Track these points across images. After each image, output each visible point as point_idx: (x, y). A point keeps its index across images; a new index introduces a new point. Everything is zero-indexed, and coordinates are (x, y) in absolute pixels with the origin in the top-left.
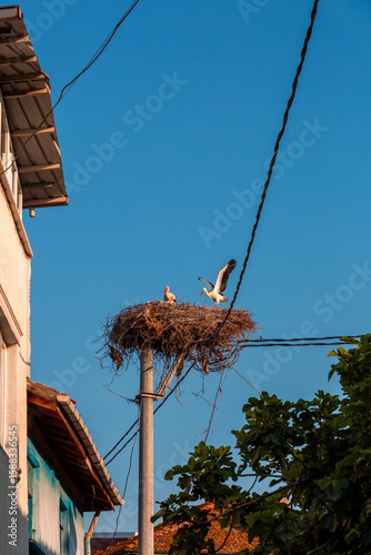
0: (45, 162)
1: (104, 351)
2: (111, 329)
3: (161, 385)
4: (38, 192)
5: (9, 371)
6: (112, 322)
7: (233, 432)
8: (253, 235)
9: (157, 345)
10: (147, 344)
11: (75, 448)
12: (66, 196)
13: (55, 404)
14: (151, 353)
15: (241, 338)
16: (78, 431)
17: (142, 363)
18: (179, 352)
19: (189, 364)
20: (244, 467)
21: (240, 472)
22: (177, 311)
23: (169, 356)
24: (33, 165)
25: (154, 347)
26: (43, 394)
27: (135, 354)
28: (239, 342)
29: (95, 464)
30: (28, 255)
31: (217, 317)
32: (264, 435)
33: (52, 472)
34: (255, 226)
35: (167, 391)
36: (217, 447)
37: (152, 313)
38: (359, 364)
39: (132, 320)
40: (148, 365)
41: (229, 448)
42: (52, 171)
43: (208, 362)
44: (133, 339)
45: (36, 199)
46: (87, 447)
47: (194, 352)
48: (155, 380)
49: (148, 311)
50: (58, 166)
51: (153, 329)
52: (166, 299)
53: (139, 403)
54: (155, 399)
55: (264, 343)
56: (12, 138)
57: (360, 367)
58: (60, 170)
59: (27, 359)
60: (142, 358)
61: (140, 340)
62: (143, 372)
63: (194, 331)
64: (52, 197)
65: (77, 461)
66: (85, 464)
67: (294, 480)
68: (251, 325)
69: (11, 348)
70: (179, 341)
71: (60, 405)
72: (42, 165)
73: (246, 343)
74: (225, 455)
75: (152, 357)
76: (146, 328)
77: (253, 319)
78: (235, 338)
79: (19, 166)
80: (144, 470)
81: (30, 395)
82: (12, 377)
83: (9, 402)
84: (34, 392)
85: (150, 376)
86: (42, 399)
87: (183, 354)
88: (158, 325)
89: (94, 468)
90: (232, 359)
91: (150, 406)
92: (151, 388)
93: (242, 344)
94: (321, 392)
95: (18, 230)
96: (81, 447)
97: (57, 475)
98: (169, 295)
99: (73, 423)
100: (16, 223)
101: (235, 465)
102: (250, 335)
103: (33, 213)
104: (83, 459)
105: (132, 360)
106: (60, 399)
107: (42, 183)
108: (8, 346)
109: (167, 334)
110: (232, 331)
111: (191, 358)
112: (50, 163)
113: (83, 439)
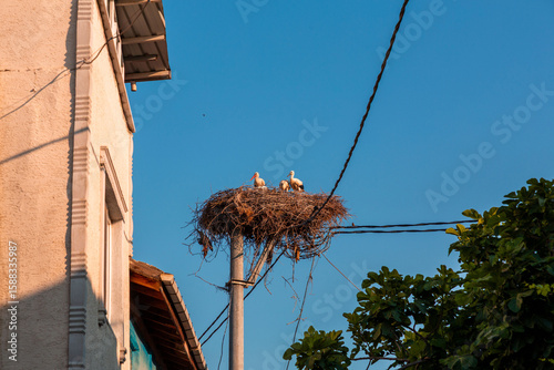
0: (149, 33)
1: (193, 237)
2: (200, 215)
3: (251, 272)
4: (141, 65)
5: (113, 248)
6: (201, 206)
7: (345, 315)
8: (369, 107)
9: (248, 232)
10: (238, 230)
11: (175, 331)
12: (169, 70)
13: (158, 284)
14: (241, 239)
15: (333, 224)
16: (179, 313)
17: (232, 249)
18: (270, 238)
19: (280, 251)
20: (357, 350)
21: (353, 356)
22: (269, 197)
23: (258, 243)
24: (137, 36)
25: (244, 234)
26: (146, 273)
27: (224, 241)
28: (331, 228)
29: (193, 349)
30: (130, 129)
31: (309, 203)
32: (386, 310)
33: (150, 356)
34: (372, 98)
35: (257, 278)
36: (327, 332)
37: (243, 198)
38: (481, 239)
39: (223, 205)
40: (238, 252)
41: (341, 332)
42: (155, 42)
43: (298, 249)
44: (223, 225)
45: (138, 72)
46: (186, 331)
47: (285, 239)
48: (245, 269)
49: (239, 197)
50: (162, 37)
51: (244, 215)
52: (256, 185)
53: (229, 291)
54: (245, 286)
55: (355, 229)
56: (116, 8)
57: (482, 242)
58: (164, 42)
59: (130, 237)
60: (232, 245)
61: (231, 226)
62: (233, 259)
63: (286, 216)
64: (154, 71)
65: (174, 346)
66: (183, 349)
67: (415, 358)
68: (342, 211)
69: (116, 225)
70: (271, 227)
71: (164, 284)
72: (146, 36)
73: (339, 230)
74: (337, 339)
75: (241, 244)
76: (236, 213)
77: (345, 205)
78: (327, 224)
79: (122, 37)
80: (235, 359)
81: (132, 274)
82: (117, 255)
83: (114, 280)
84: (137, 271)
85: (241, 263)
86: (145, 278)
87: (273, 241)
88: (249, 210)
89: (191, 353)
90: (322, 246)
91: (241, 292)
92: (241, 275)
93: (333, 231)
94: (444, 267)
95: (122, 103)
96: (180, 330)
97: (154, 360)
98: (260, 180)
99: (175, 304)
100: (121, 95)
101: (347, 349)
102: (341, 221)
103: (135, 87)
104: (182, 343)
105: (222, 247)
106: (164, 278)
107: (146, 55)
108: (113, 221)
109: (258, 219)
110: (324, 218)
111: (282, 245)
112: (154, 35)
113: (183, 322)
